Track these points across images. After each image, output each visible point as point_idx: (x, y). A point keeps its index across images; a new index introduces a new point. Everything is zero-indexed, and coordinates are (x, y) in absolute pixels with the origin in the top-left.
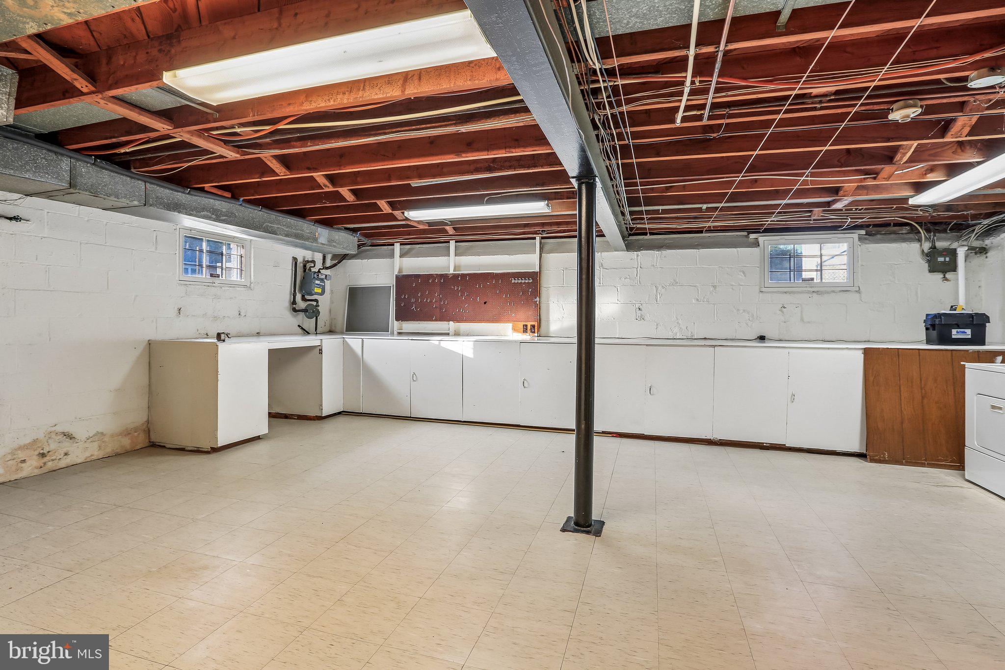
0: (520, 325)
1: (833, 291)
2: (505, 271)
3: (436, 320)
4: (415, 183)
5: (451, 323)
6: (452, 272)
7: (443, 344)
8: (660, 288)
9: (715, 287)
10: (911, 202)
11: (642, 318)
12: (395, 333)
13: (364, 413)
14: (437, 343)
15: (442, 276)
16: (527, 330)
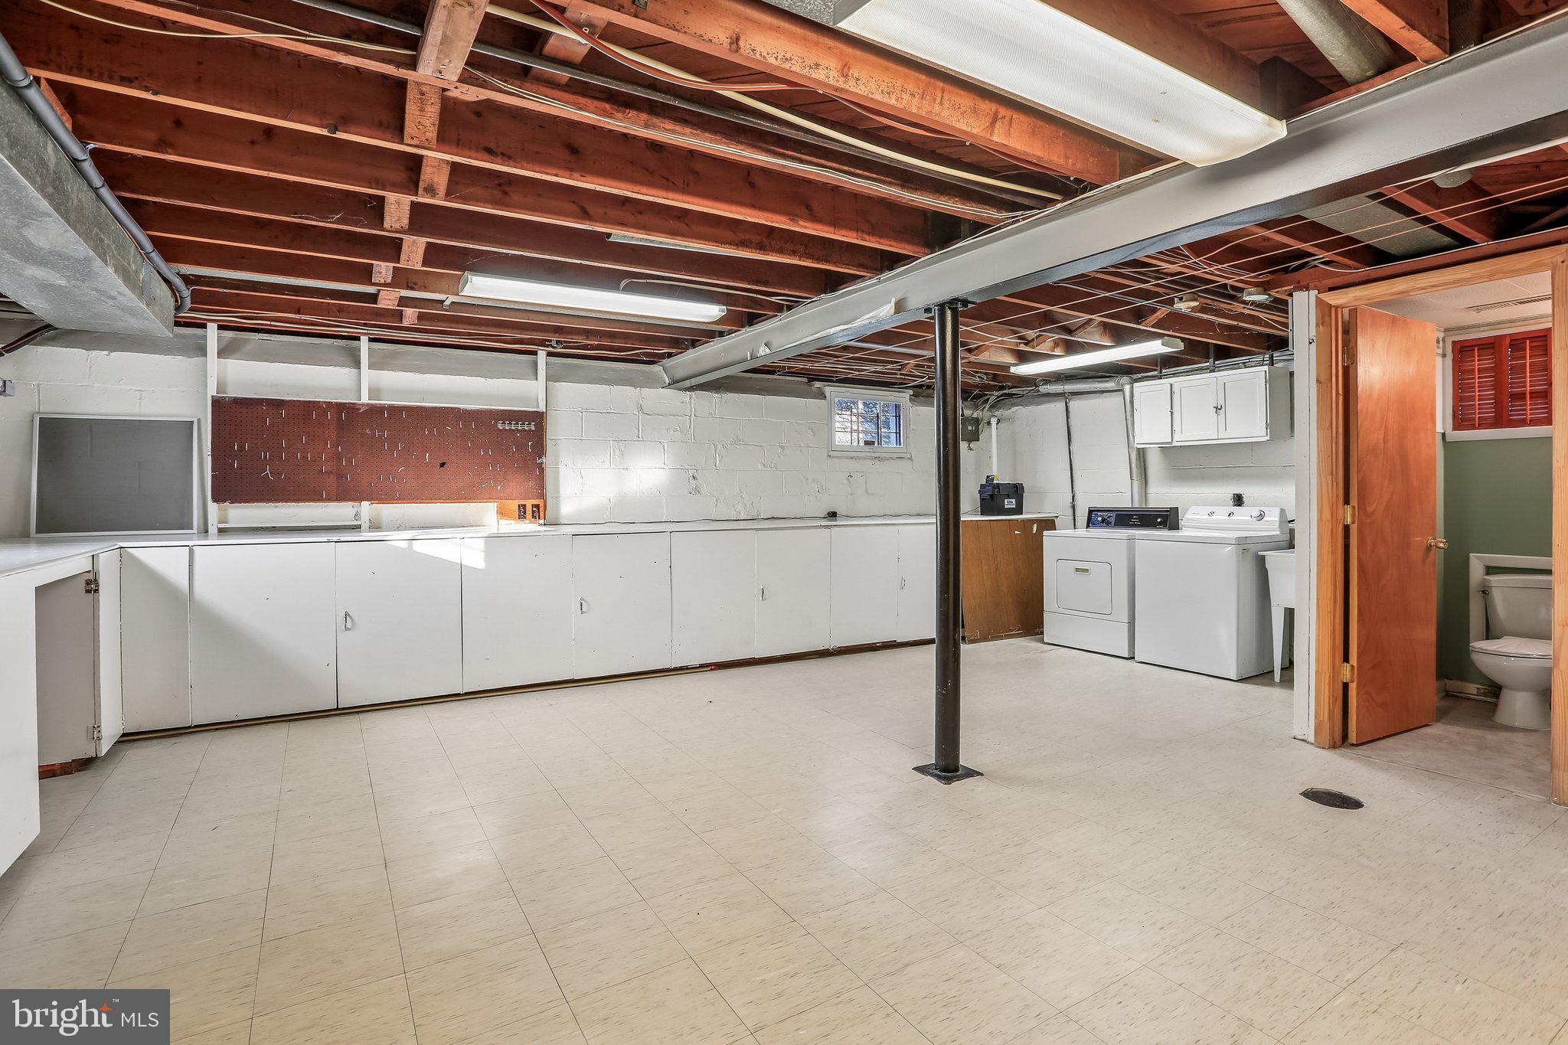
0: (513, 505)
1: (892, 458)
2: (484, 407)
3: (329, 499)
4: (621, 235)
5: (365, 504)
6: (365, 399)
7: (417, 546)
8: (719, 447)
9: (783, 448)
10: (1013, 370)
11: (697, 491)
12: (213, 529)
13: (196, 726)
14: (404, 545)
15: (341, 407)
16: (525, 513)
